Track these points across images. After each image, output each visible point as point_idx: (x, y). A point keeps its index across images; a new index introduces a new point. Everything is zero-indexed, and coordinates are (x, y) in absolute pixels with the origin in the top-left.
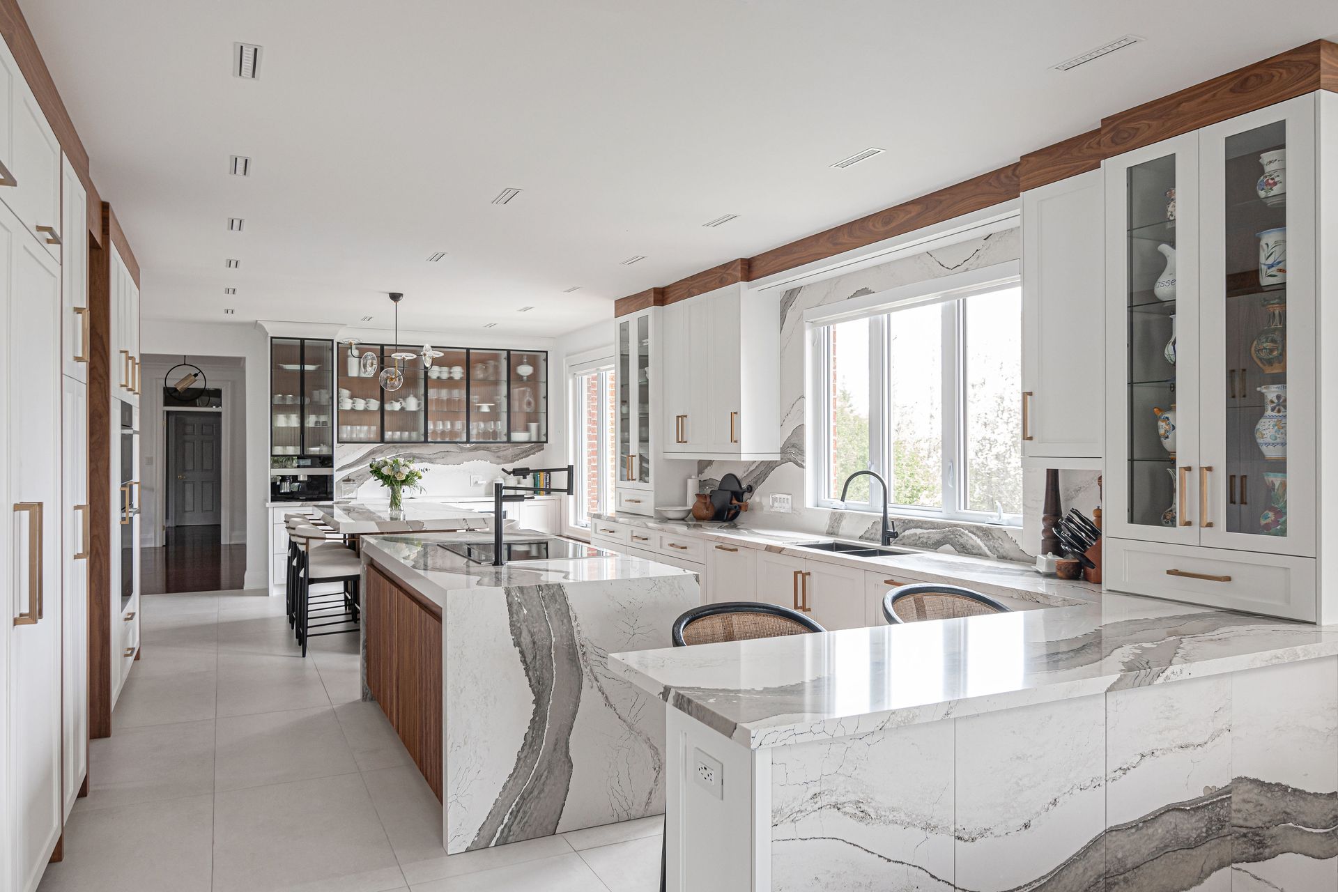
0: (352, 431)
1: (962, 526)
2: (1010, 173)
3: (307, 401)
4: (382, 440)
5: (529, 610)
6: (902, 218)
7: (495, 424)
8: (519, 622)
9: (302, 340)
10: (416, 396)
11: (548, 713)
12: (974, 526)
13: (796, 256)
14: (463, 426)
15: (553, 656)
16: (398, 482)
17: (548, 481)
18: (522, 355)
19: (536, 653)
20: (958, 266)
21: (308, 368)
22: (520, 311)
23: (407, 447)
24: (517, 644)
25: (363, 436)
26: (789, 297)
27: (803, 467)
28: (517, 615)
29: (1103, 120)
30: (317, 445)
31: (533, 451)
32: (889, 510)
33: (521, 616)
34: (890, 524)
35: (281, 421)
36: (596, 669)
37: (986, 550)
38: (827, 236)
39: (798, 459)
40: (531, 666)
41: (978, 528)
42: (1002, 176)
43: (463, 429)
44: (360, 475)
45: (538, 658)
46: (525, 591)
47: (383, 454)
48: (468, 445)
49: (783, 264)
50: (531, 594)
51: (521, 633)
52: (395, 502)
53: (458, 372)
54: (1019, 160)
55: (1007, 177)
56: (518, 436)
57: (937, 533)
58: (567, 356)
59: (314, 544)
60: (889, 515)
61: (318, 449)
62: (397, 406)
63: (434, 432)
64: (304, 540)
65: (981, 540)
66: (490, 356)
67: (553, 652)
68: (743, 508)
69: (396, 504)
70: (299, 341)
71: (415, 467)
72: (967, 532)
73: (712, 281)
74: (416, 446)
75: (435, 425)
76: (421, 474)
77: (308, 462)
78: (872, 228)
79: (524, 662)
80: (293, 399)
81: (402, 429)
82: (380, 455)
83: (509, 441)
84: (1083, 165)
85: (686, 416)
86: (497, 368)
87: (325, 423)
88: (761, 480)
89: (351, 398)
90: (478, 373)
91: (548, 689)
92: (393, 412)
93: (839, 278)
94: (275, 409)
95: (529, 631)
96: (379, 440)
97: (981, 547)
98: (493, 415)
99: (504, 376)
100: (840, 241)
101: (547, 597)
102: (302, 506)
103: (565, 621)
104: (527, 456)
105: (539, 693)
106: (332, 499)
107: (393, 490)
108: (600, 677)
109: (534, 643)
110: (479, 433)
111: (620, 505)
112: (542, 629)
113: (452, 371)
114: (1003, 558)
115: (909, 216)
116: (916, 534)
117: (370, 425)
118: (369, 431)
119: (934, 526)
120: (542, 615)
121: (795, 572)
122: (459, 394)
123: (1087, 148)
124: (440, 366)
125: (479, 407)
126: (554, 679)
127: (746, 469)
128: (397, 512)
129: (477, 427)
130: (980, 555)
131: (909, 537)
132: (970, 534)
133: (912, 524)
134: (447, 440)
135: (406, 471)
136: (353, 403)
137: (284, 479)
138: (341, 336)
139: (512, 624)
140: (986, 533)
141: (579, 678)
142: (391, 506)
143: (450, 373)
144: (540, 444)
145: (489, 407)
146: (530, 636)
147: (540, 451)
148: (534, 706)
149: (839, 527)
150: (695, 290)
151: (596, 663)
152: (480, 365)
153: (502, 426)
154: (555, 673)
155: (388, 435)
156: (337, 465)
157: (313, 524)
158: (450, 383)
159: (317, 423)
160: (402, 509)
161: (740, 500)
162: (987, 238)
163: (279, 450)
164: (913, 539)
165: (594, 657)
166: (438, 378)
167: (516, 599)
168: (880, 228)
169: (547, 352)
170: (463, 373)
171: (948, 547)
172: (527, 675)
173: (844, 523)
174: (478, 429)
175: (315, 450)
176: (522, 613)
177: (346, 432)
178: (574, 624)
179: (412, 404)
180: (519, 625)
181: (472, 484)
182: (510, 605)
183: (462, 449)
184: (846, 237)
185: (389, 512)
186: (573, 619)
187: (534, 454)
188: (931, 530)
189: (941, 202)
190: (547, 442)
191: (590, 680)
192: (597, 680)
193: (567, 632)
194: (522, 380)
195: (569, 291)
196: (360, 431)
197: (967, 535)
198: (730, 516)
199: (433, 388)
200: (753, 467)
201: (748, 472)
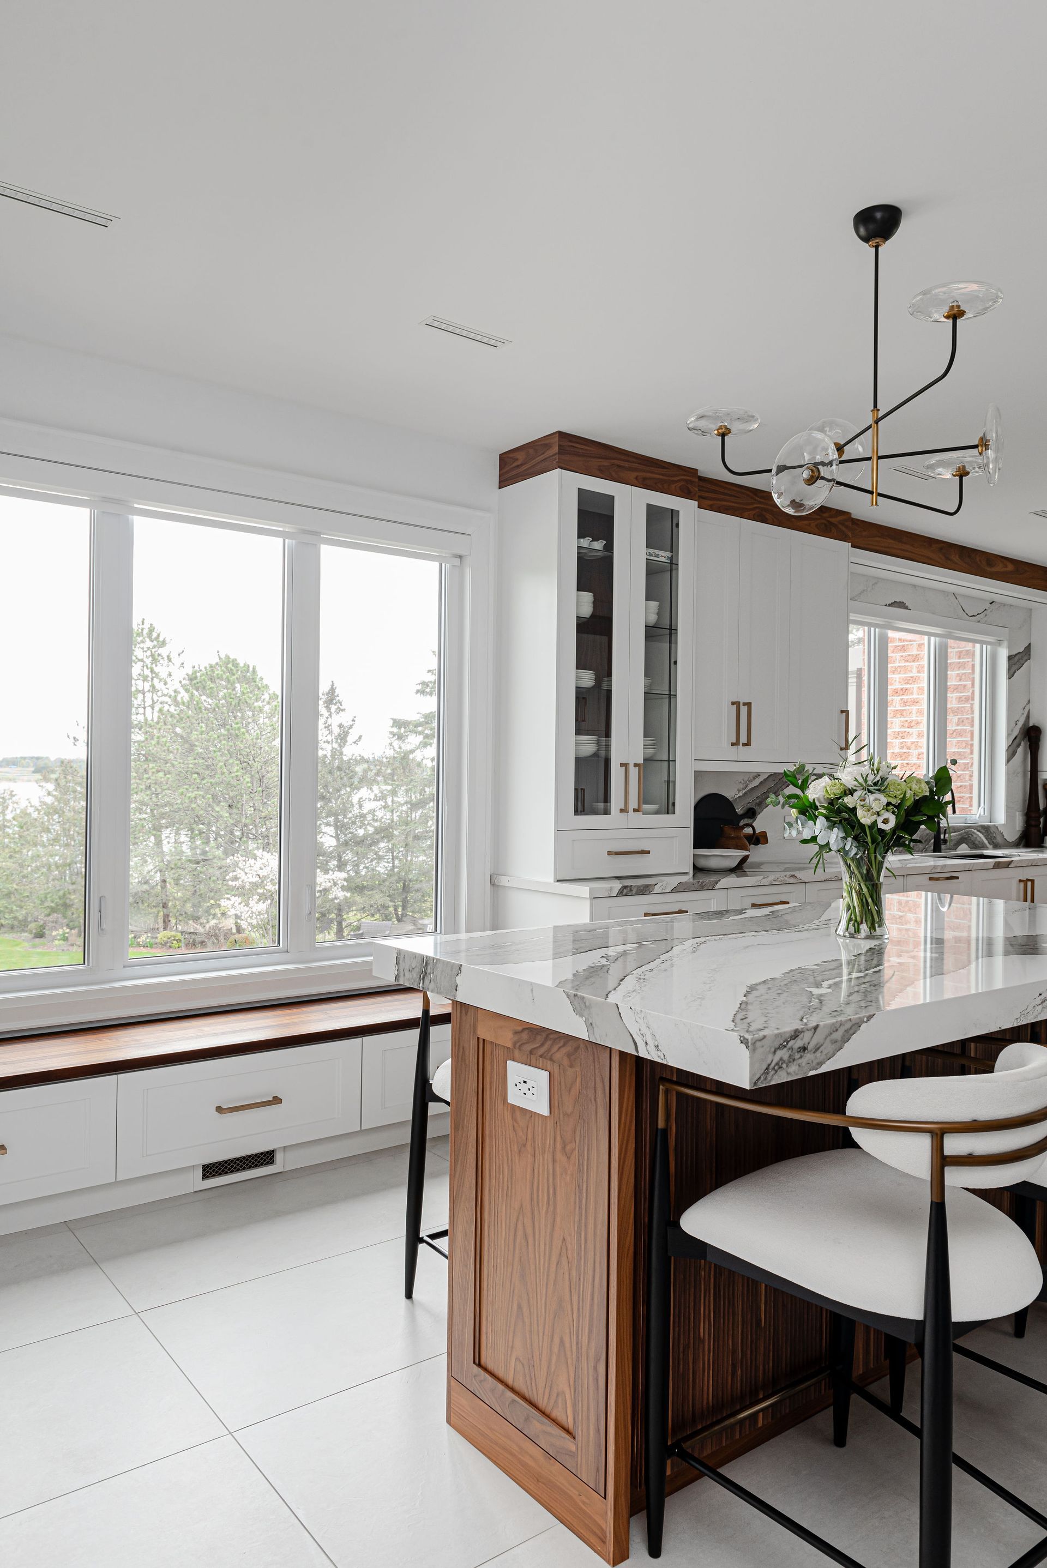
1: (973, 828)
20: (974, 616)
41: (983, 827)
72: (975, 831)
85: (747, 704)
127: (741, 786)
132: (978, 833)
162: (992, 603)
200: (756, 783)
201: (746, 790)
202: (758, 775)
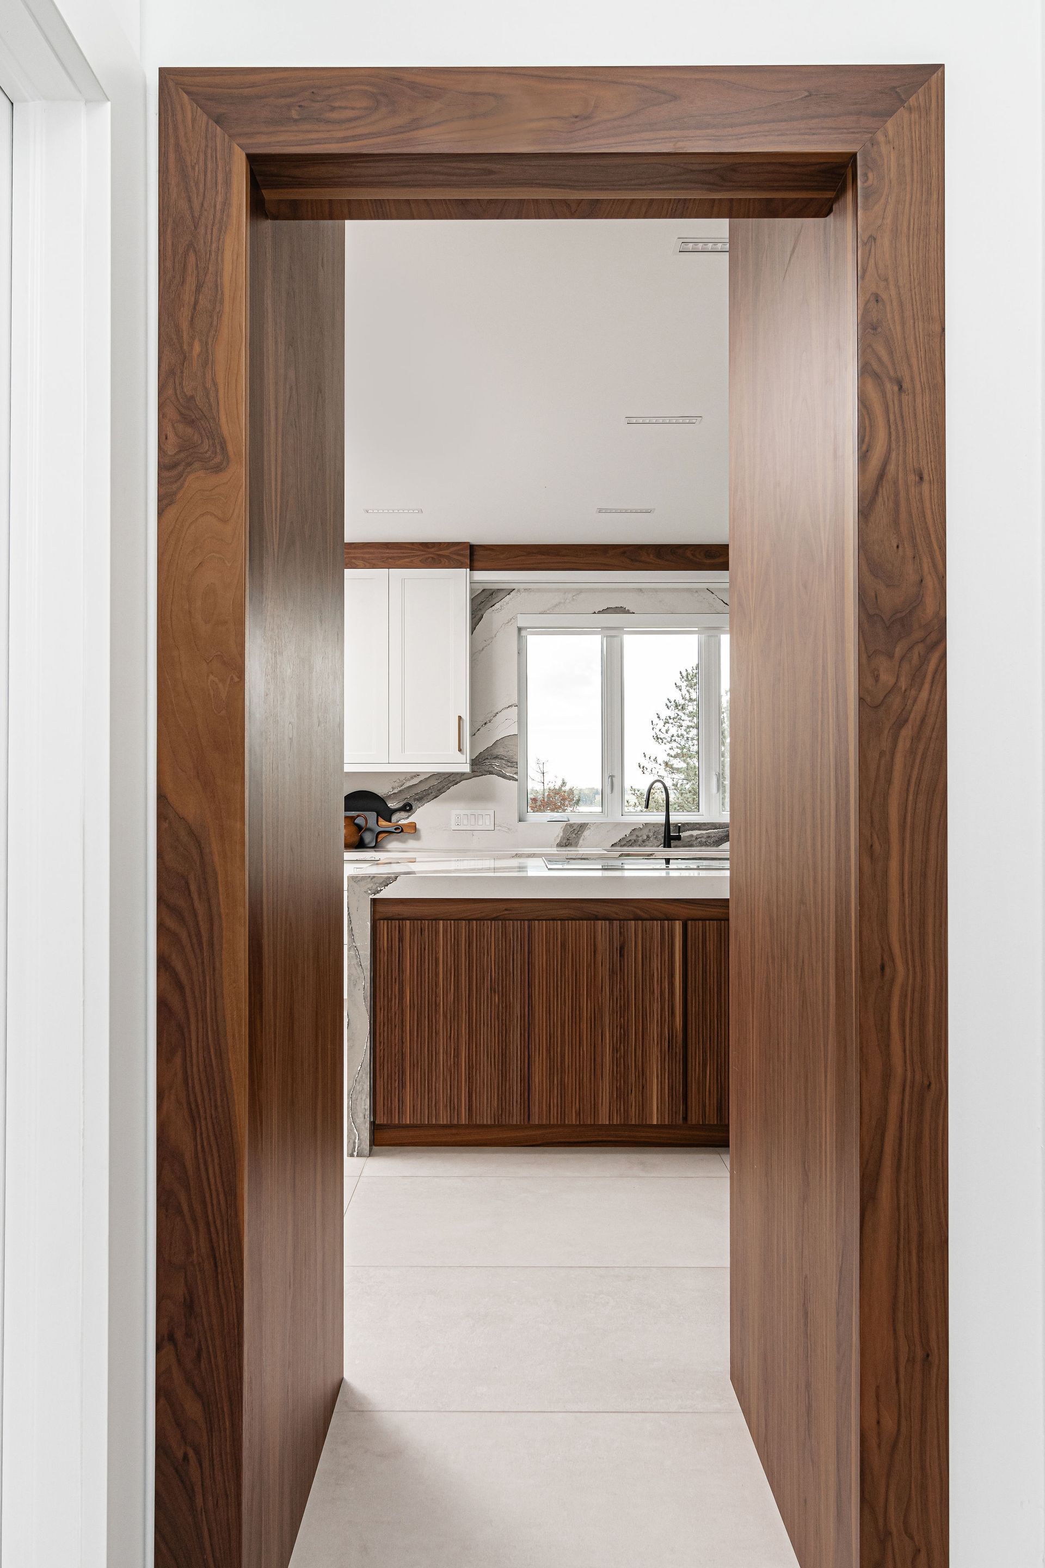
26: (489, 596)
27: (515, 780)
34: (672, 827)
39: (507, 771)
57: (719, 832)
60: (673, 820)
68: (406, 829)
88: (431, 796)
93: (579, 591)
116: (692, 836)
149: (578, 838)
161: (394, 820)
188: (713, 830)
200: (414, 781)
201: (402, 788)
202: (417, 775)
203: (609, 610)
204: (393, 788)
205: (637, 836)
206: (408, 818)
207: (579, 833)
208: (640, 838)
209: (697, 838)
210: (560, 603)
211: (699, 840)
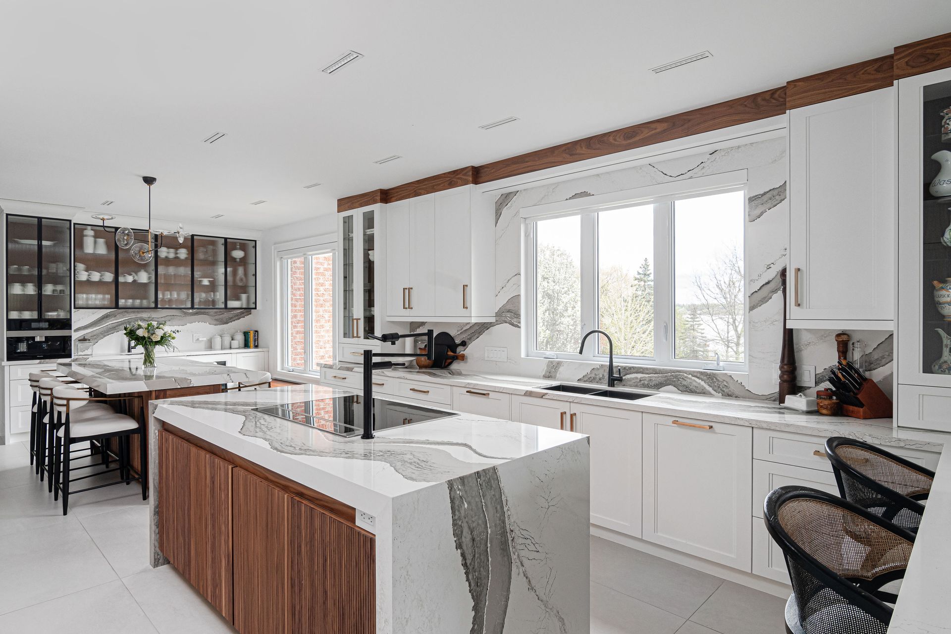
0: (87, 299)
1: (686, 372)
2: (767, 97)
3: (44, 272)
4: (117, 306)
5: (469, 503)
6: (646, 133)
7: (214, 295)
8: (460, 520)
9: (40, 219)
10: (146, 271)
11: (485, 616)
12: (698, 372)
13: (529, 164)
14: (188, 295)
15: (489, 550)
16: (152, 341)
17: (256, 338)
18: (236, 243)
19: (475, 552)
20: (682, 174)
21: (44, 243)
22: (252, 204)
23: (138, 312)
24: (459, 546)
25: (98, 303)
26: (506, 199)
27: (519, 327)
28: (459, 511)
29: (895, 48)
30: (55, 310)
31: (243, 315)
32: (614, 360)
33: (462, 512)
34: (615, 370)
35: (17, 289)
36: (522, 553)
37: (710, 389)
38: (563, 148)
39: (514, 321)
40: (471, 568)
41: (701, 373)
42: (759, 99)
43: (188, 298)
44: (95, 335)
45: (476, 556)
46: (466, 481)
47: (115, 318)
48: (191, 311)
49: (511, 171)
50: (471, 484)
51: (462, 532)
52: (148, 359)
53: (183, 253)
54: (786, 85)
55: (764, 100)
56: (232, 304)
57: (659, 377)
58: (275, 244)
59: (74, 405)
60: (614, 364)
61: (55, 313)
62: (130, 279)
63: (163, 300)
64: (65, 402)
65: (705, 382)
66: (210, 242)
67: (489, 545)
68: (460, 358)
69: (150, 362)
70: (37, 219)
71: (167, 329)
72: (690, 376)
73: (439, 184)
74: (146, 311)
75: (163, 295)
76: (174, 335)
77: (46, 325)
78: (613, 142)
79: (465, 565)
80: (29, 270)
81: (133, 298)
82: (113, 318)
83: (226, 307)
84: (859, 87)
85: (412, 288)
86: (215, 252)
87: (62, 291)
88: (475, 337)
89: (87, 271)
90: (200, 255)
91: (485, 587)
92: (126, 283)
93: (558, 184)
94: (11, 280)
95: (469, 527)
96: (114, 306)
97: (705, 388)
98: (213, 287)
99: (221, 257)
100: (578, 152)
101: (484, 483)
102: (40, 363)
103: (499, 507)
104: (239, 319)
105: (477, 596)
106: (69, 356)
107: (146, 349)
108: (525, 562)
109: (473, 540)
110: (200, 301)
111: (343, 356)
112: (480, 522)
113: (178, 252)
114: (729, 395)
115: (653, 132)
116: (637, 378)
117: (104, 294)
118: (104, 299)
119: (655, 371)
120: (480, 506)
121: (561, 413)
122: (185, 271)
123: (863, 74)
124: (168, 247)
125: (201, 281)
126: (490, 576)
127: (459, 329)
128: (151, 369)
129: (200, 296)
130: (704, 393)
131: (630, 380)
132: (693, 378)
133: (632, 370)
134: (174, 306)
135: (159, 333)
136: (89, 275)
137: (19, 340)
138: (78, 218)
139: (454, 525)
140: (710, 377)
141: (509, 568)
142: (145, 363)
143: (176, 253)
144: (248, 310)
145: (209, 281)
146: (470, 533)
147: (248, 315)
148: (473, 613)
149: (556, 372)
150: (422, 191)
151: (522, 547)
152: (202, 249)
153: (220, 295)
154: (490, 569)
155: (122, 302)
156: (74, 327)
157: (62, 381)
158: (176, 262)
159: (54, 291)
160: (156, 366)
161: (455, 352)
162: (713, 153)
163: (14, 315)
164: (634, 381)
165: (521, 541)
166: (166, 257)
167: (458, 492)
168: (584, 150)
169: (255, 241)
170: (188, 254)
171: (671, 387)
172: (468, 580)
173: (561, 369)
174: (200, 298)
175: (52, 315)
176: (463, 506)
177: (82, 299)
178: (505, 509)
179: (143, 277)
180: (460, 523)
181: (194, 341)
182: (452, 501)
183: (186, 314)
184: (584, 148)
185: (143, 369)
186: (504, 504)
187: (244, 317)
188: (653, 375)
189: (689, 121)
190: (255, 308)
191: (517, 566)
192: (523, 565)
193: (500, 520)
194: (236, 261)
195: (308, 187)
196: (95, 299)
197: (690, 379)
198: (447, 364)
199: (161, 265)
200: (468, 327)
201: (462, 331)
203: (577, 196)
204: (458, 331)
205: (595, 374)
206: (464, 350)
207: (557, 368)
208: (597, 376)
209: (640, 381)
210: (545, 196)
211: (642, 382)
